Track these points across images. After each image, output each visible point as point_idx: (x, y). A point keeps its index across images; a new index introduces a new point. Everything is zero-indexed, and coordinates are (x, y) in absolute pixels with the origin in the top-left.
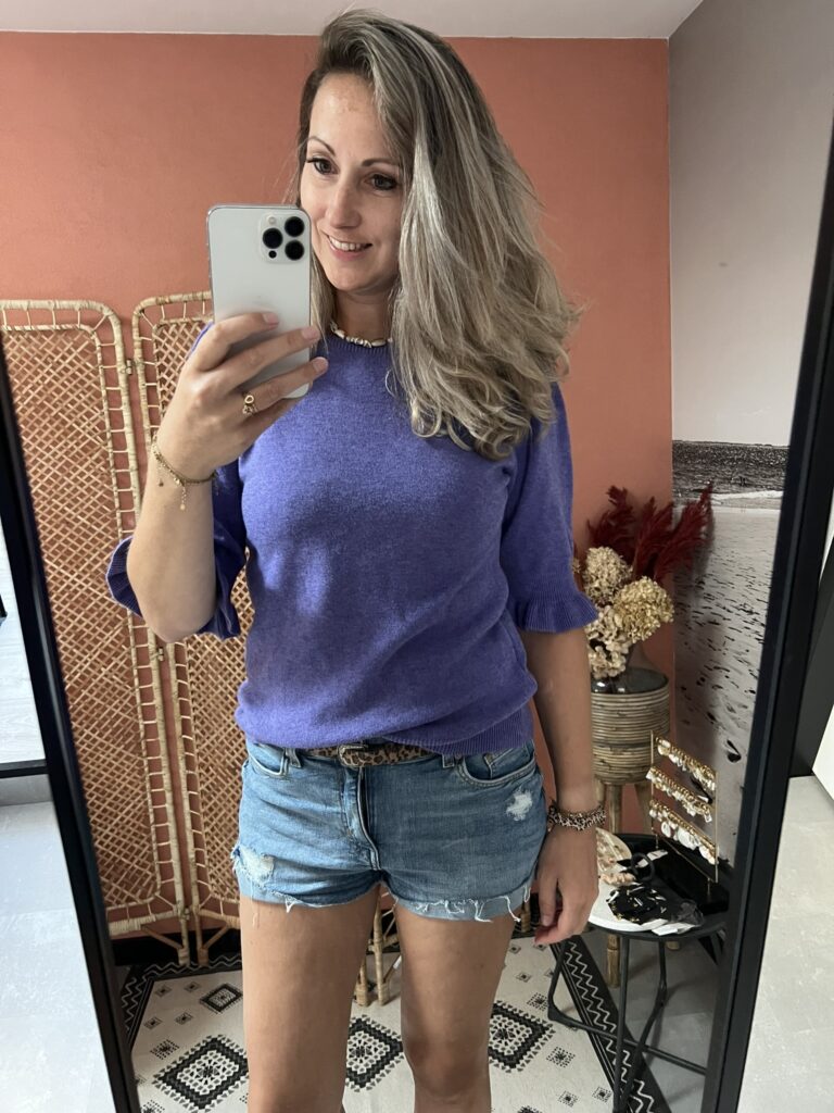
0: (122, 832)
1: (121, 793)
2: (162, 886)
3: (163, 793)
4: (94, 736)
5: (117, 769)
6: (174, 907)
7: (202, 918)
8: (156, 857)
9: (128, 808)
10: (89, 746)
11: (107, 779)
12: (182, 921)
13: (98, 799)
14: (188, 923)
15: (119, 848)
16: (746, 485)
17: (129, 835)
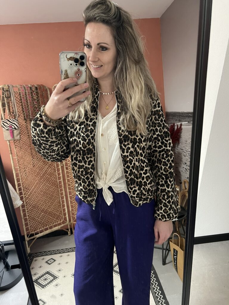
0: (55, 207)
1: (55, 197)
2: (64, 218)
3: (63, 196)
4: (48, 185)
5: (54, 192)
6: (67, 222)
7: (73, 224)
8: (62, 211)
9: (56, 201)
10: (47, 187)
11: (52, 194)
12: (69, 225)
13: (50, 199)
14: (70, 225)
15: (55, 210)
16: (180, 121)
17: (57, 207)
